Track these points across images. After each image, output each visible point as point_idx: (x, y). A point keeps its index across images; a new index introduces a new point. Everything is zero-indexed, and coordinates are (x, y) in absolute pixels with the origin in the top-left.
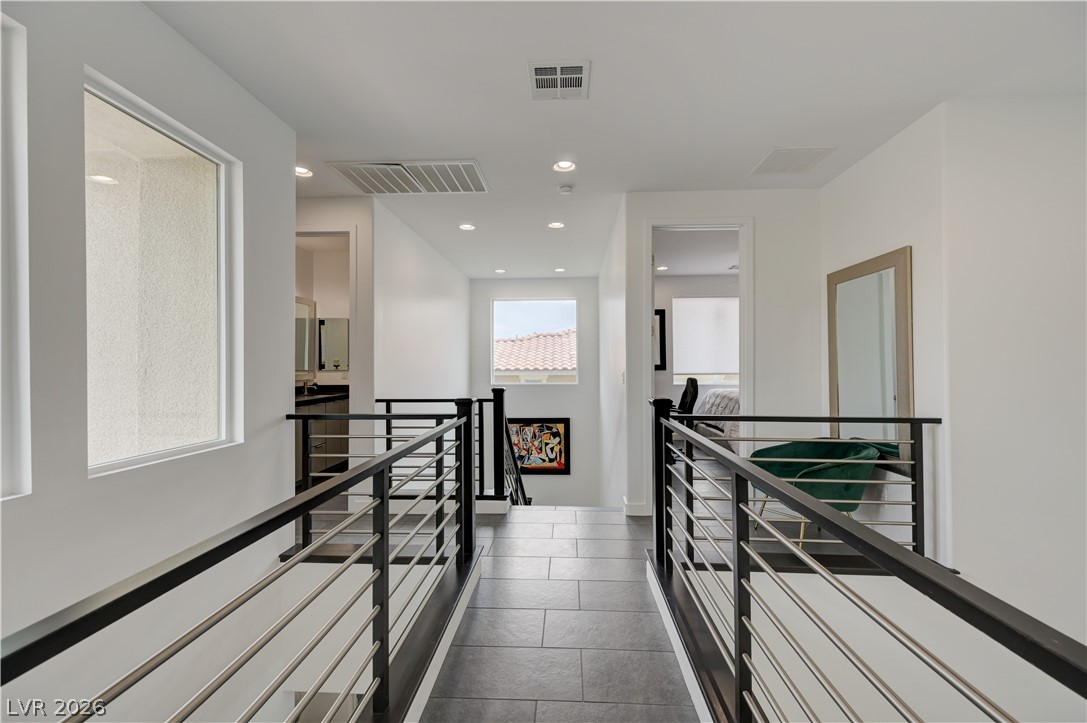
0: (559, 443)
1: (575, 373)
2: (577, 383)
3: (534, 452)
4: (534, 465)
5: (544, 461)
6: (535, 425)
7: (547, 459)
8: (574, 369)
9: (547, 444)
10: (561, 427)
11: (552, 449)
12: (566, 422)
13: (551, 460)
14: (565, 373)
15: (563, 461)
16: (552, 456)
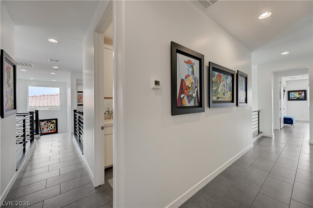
0: (54, 125)
1: (59, 107)
2: (60, 109)
3: (45, 128)
4: (45, 132)
5: (49, 131)
6: (45, 121)
7: (50, 130)
8: (59, 106)
9: (49, 126)
10: (54, 121)
11: (51, 127)
12: (56, 120)
13: (51, 130)
14: (56, 107)
15: (55, 130)
16: (52, 129)
